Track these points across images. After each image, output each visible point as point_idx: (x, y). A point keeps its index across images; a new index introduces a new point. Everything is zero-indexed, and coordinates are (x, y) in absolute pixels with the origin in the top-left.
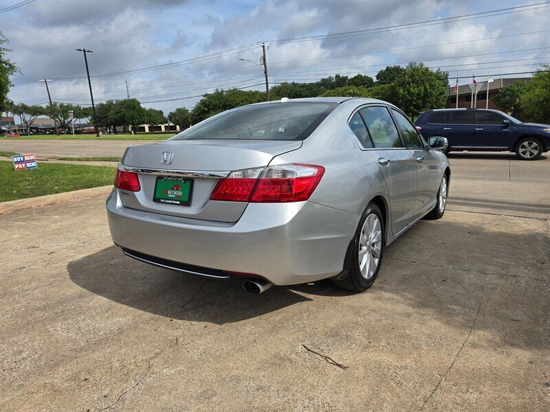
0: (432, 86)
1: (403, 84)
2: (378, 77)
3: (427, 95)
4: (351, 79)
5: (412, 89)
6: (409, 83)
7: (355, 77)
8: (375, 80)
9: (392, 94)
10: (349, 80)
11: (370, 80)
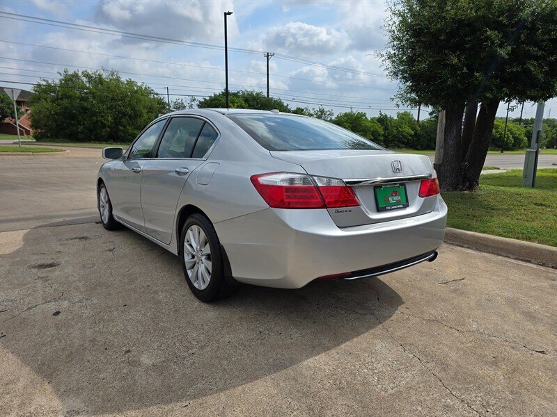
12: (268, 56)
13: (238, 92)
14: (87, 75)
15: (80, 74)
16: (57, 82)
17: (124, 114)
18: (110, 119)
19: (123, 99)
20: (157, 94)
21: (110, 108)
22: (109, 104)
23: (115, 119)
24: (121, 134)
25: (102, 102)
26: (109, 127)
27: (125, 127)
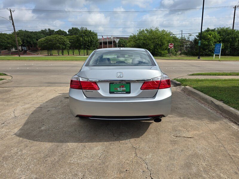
0: (93, 38)
1: (82, 36)
2: (69, 32)
3: (91, 41)
4: (56, 31)
5: (85, 39)
6: (84, 36)
7: (58, 31)
8: (68, 33)
9: (77, 40)
10: (56, 32)
11: (66, 33)
12: (235, 8)
13: (215, 29)
14: (147, 30)
15: (145, 30)
16: (137, 34)
17: (158, 44)
18: (152, 47)
19: (158, 38)
20: (174, 35)
21: (153, 42)
22: (152, 41)
23: (154, 47)
24: (156, 52)
25: (150, 40)
26: (152, 50)
27: (158, 49)
